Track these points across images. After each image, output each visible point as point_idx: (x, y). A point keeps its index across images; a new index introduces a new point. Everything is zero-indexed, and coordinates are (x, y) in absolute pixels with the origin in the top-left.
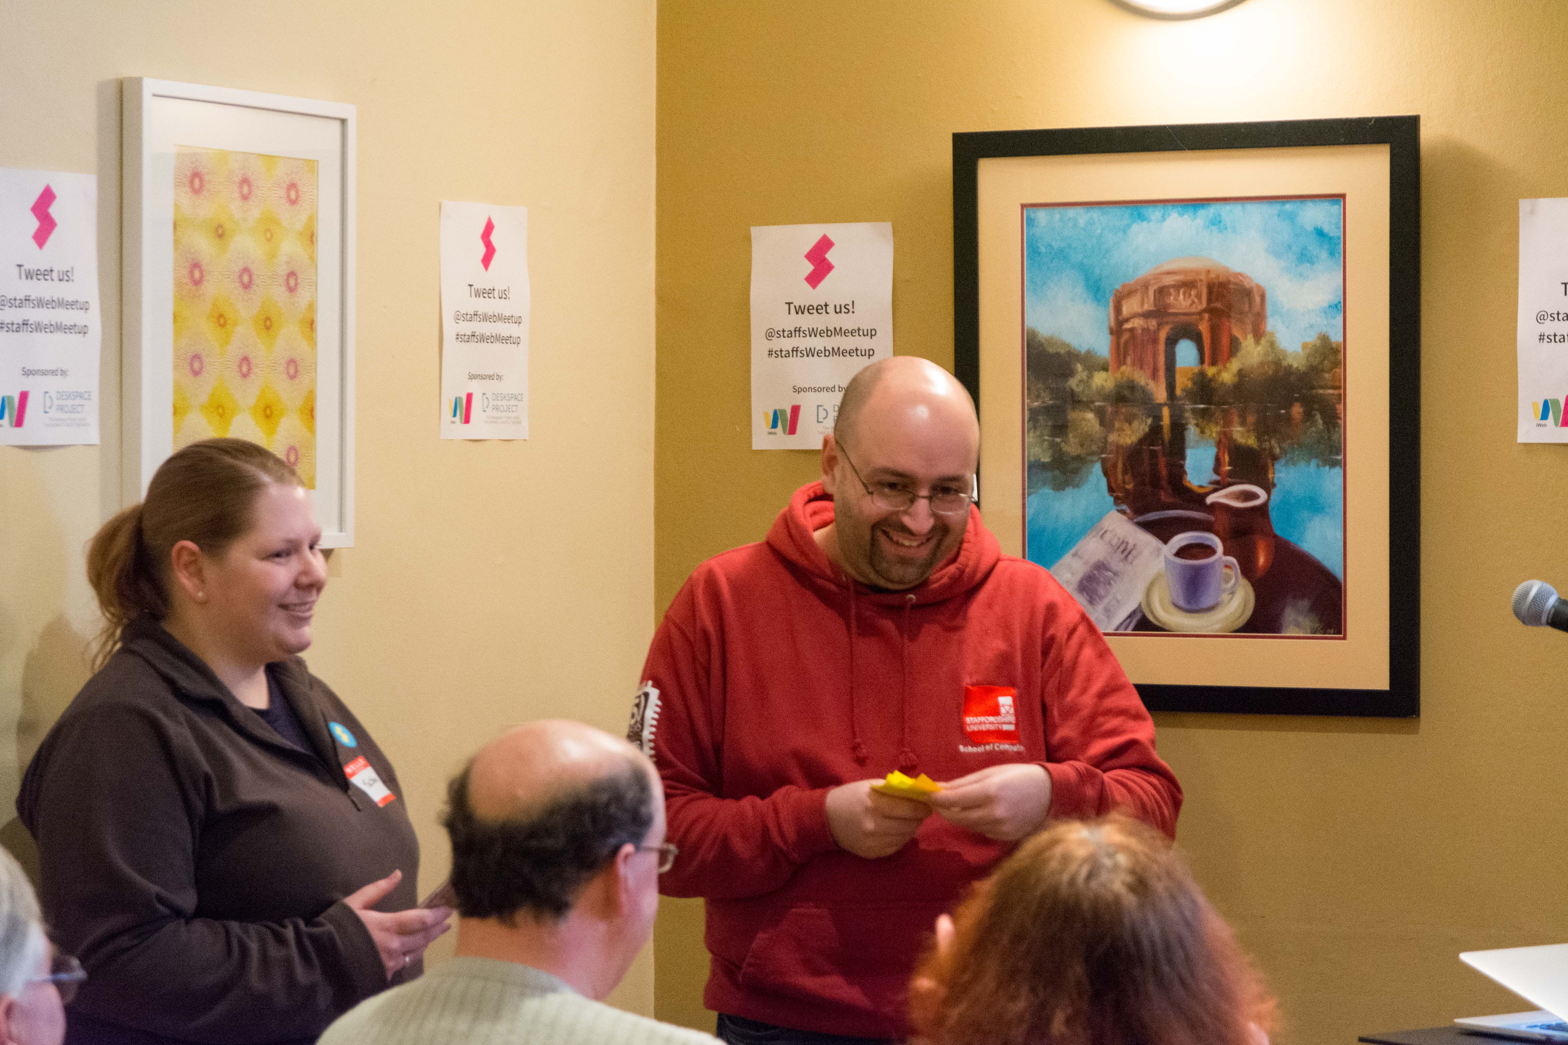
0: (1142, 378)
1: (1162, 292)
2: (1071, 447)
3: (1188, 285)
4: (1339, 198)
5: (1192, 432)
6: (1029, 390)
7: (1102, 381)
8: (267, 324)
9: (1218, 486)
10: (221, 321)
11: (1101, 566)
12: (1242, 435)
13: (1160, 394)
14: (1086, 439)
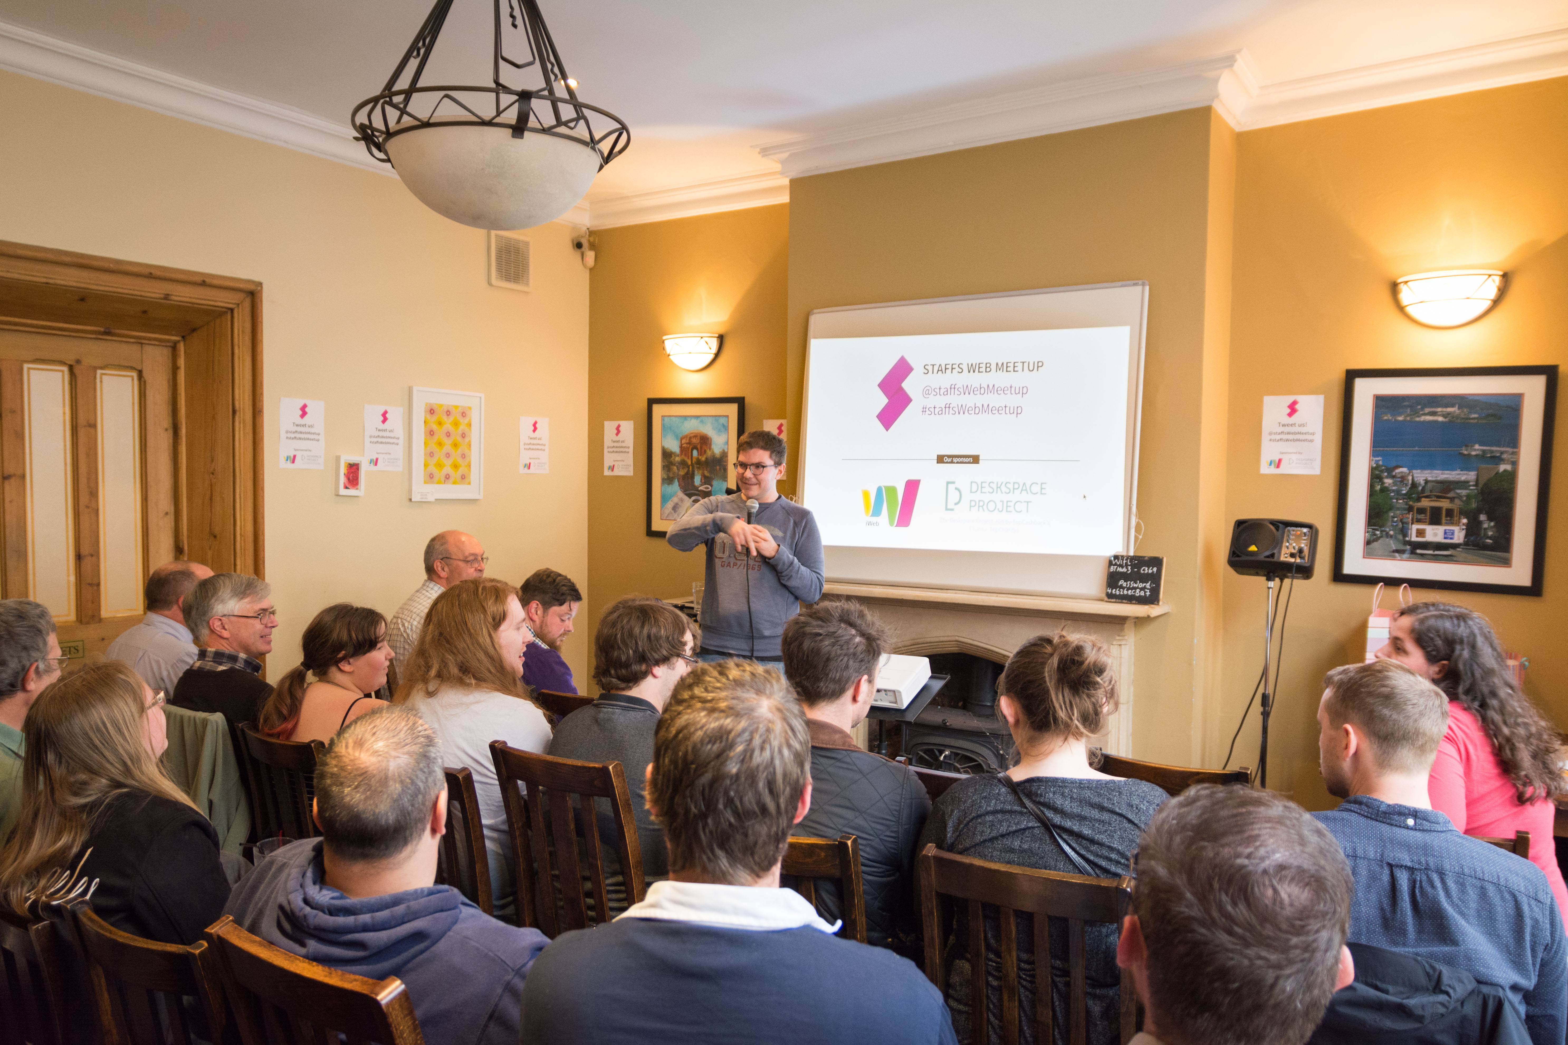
0: (686, 459)
1: (690, 438)
2: (671, 475)
3: (695, 436)
4: (727, 416)
5: (696, 472)
6: (663, 461)
7: (678, 459)
8: (455, 445)
9: (701, 485)
10: (440, 444)
11: (677, 504)
12: (706, 473)
13: (690, 463)
14: (674, 473)
